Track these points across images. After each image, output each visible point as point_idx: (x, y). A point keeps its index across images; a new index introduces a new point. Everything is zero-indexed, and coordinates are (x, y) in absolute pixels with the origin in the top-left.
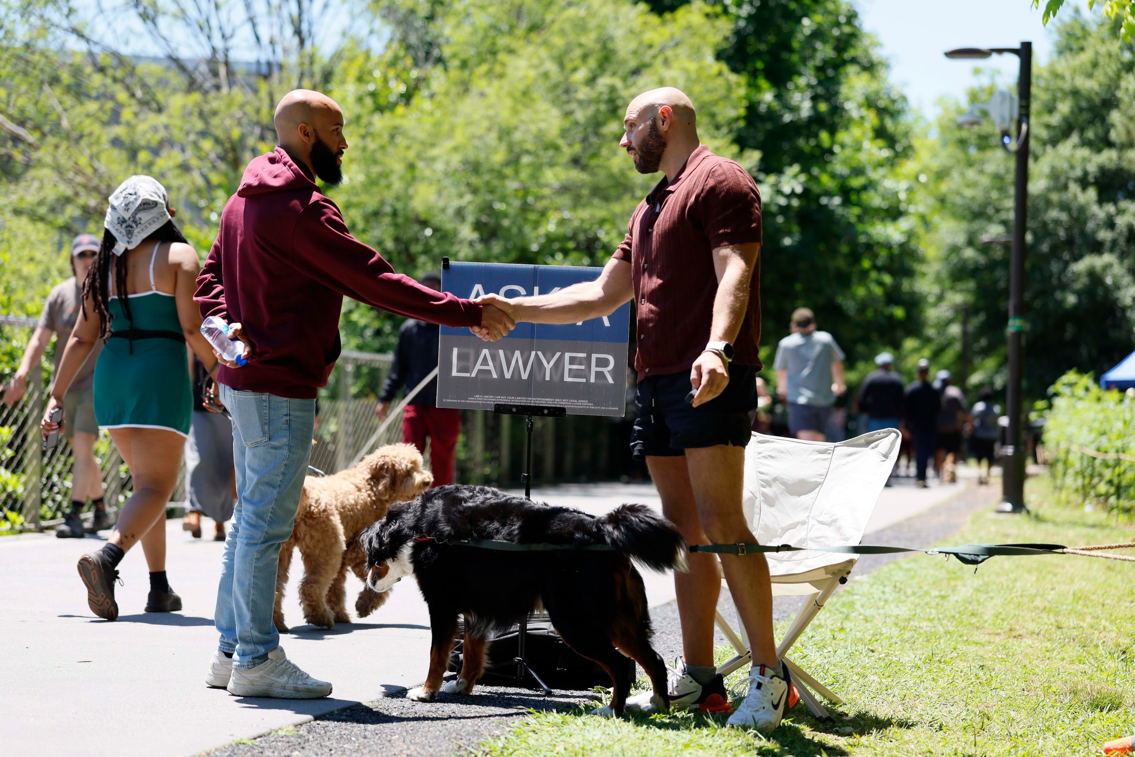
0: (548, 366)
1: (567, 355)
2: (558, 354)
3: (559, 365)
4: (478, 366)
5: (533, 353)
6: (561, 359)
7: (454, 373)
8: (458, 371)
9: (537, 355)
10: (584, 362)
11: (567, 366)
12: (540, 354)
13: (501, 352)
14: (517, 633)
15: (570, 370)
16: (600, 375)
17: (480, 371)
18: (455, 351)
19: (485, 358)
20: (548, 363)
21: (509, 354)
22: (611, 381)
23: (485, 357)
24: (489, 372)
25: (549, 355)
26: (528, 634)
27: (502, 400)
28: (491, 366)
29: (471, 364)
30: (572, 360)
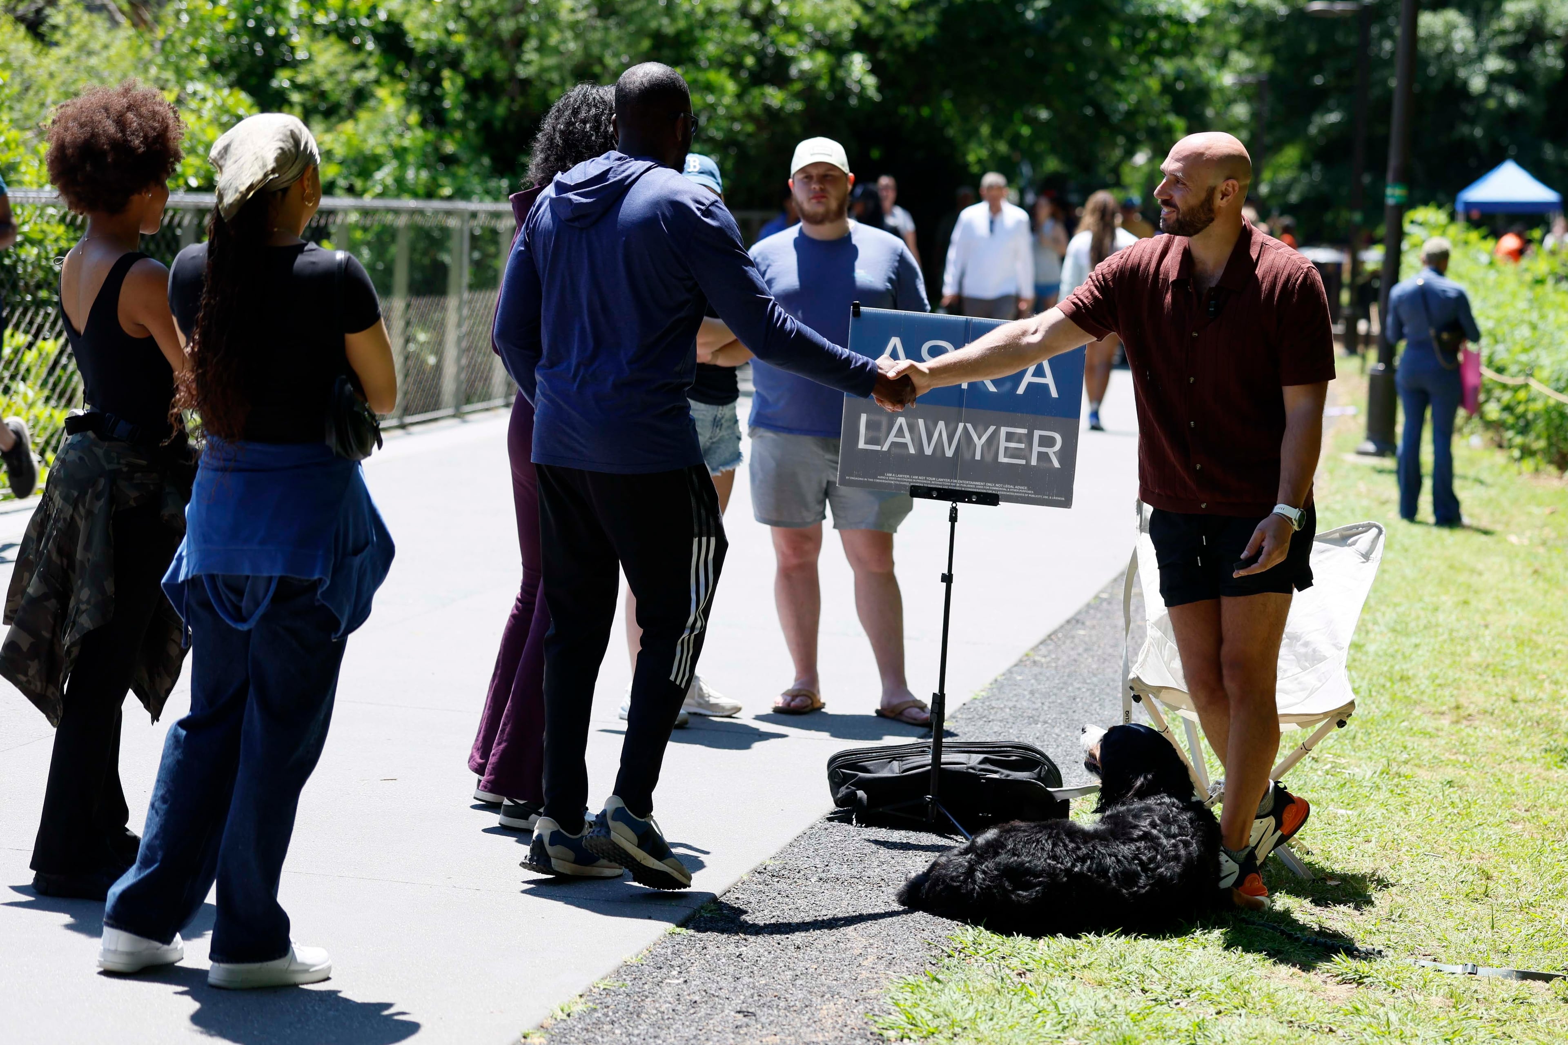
0: (979, 442)
1: (1004, 430)
2: (992, 428)
3: (992, 440)
4: (892, 438)
5: (961, 426)
6: (995, 433)
7: (862, 445)
8: (866, 443)
9: (965, 428)
10: (1024, 439)
11: (1003, 444)
12: (969, 426)
13: (921, 422)
14: (930, 767)
15: (1006, 448)
16: (1043, 456)
17: (893, 444)
18: (864, 418)
19: (901, 428)
20: (980, 438)
21: (930, 424)
22: (1056, 464)
23: (901, 425)
24: (905, 445)
25: (980, 428)
26: (944, 769)
27: (921, 481)
28: (907, 439)
29: (882, 435)
30: (1010, 437)
